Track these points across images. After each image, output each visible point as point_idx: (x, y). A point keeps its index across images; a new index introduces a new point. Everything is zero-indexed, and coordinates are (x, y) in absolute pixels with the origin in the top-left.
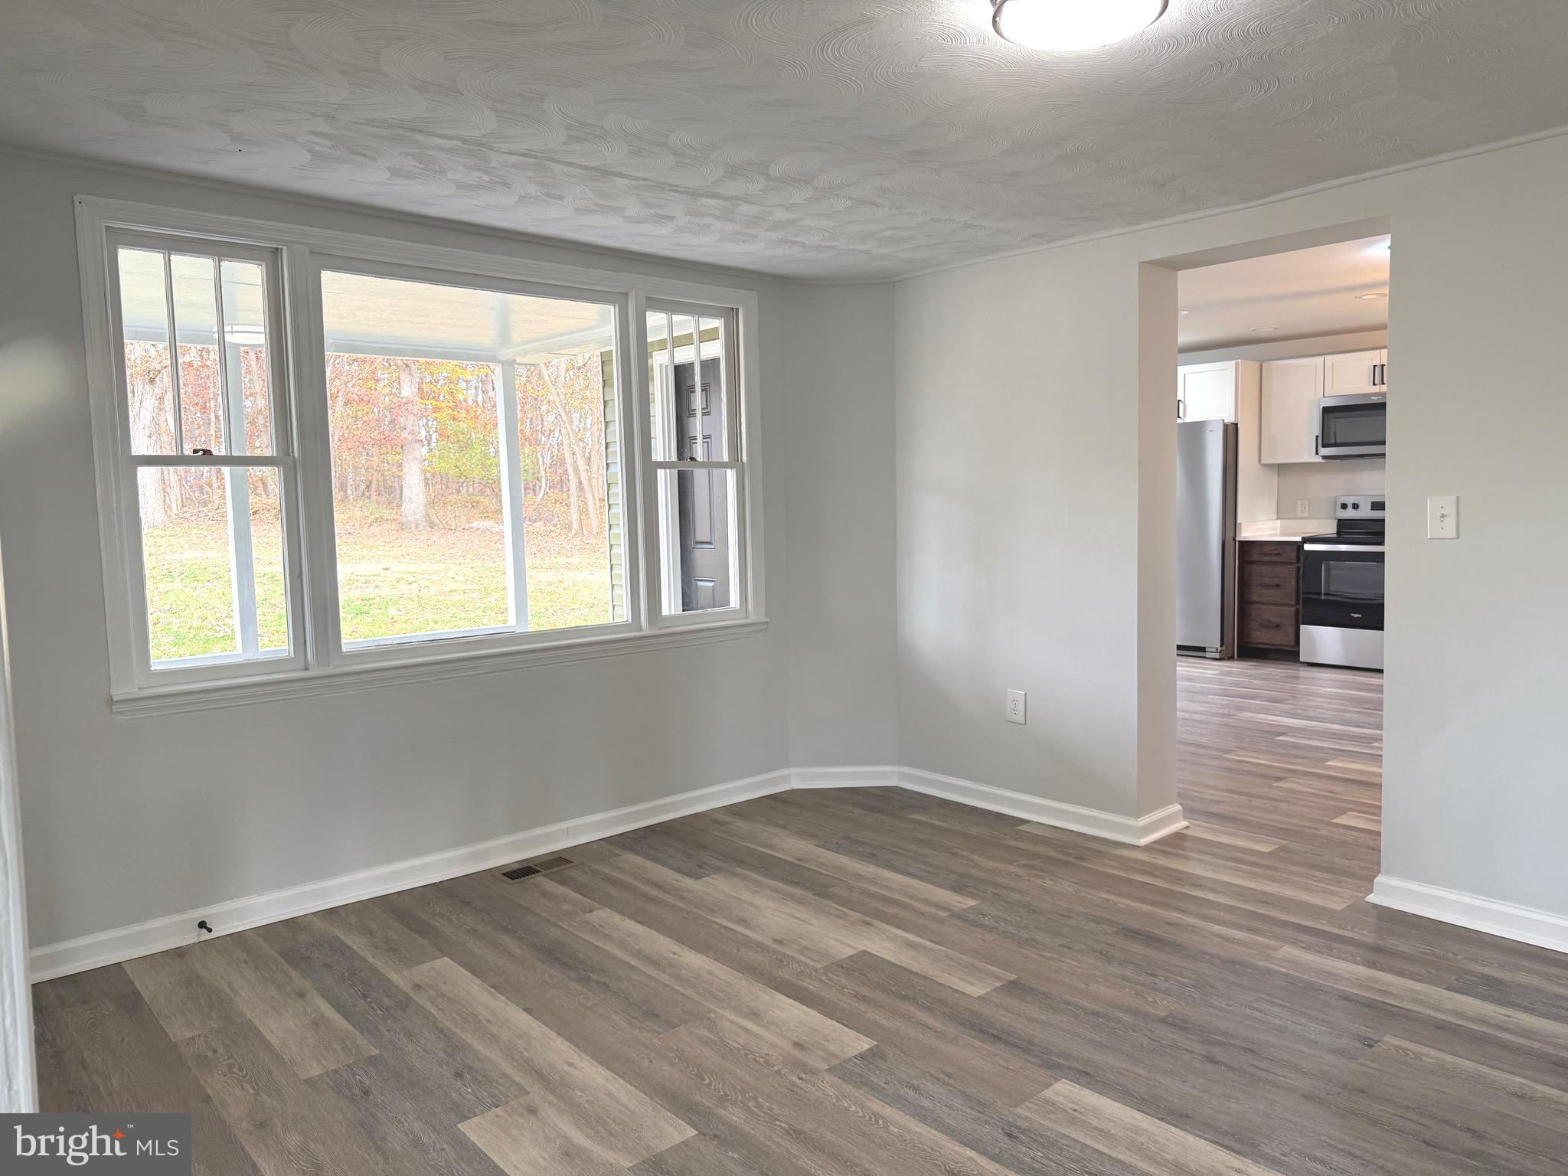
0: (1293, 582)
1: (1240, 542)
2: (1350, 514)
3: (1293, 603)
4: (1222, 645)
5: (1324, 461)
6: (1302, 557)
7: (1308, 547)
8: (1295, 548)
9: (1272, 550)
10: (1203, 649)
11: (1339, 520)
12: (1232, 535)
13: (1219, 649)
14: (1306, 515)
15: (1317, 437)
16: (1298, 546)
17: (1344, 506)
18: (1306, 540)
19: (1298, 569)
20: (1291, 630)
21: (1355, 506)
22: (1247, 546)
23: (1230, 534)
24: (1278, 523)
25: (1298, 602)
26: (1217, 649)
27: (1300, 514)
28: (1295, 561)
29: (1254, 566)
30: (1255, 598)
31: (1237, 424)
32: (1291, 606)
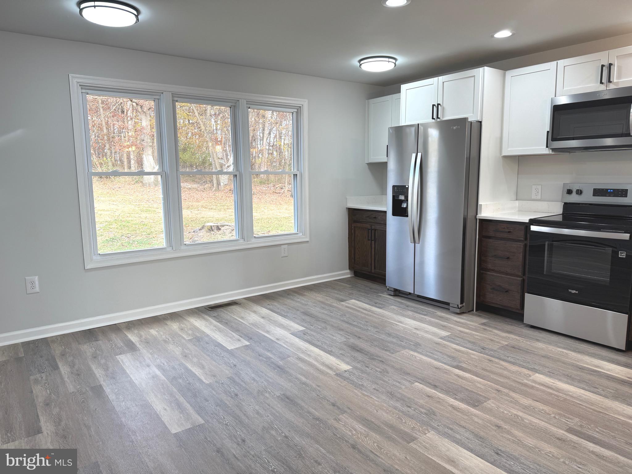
0: (521, 256)
1: (479, 219)
2: (574, 198)
3: (520, 274)
4: (462, 302)
5: (553, 153)
6: (528, 236)
7: (534, 228)
8: (523, 227)
9: (504, 228)
10: (448, 304)
11: (565, 204)
12: (474, 214)
13: (460, 306)
14: (539, 197)
15: (548, 132)
16: (526, 226)
17: (569, 192)
18: (534, 222)
19: (525, 245)
20: (518, 296)
21: (579, 192)
22: (485, 223)
23: (471, 214)
24: (517, 203)
25: (524, 274)
26: (458, 305)
27: (534, 197)
28: (523, 239)
29: (491, 240)
30: (490, 266)
31: (481, 122)
32: (518, 276)
